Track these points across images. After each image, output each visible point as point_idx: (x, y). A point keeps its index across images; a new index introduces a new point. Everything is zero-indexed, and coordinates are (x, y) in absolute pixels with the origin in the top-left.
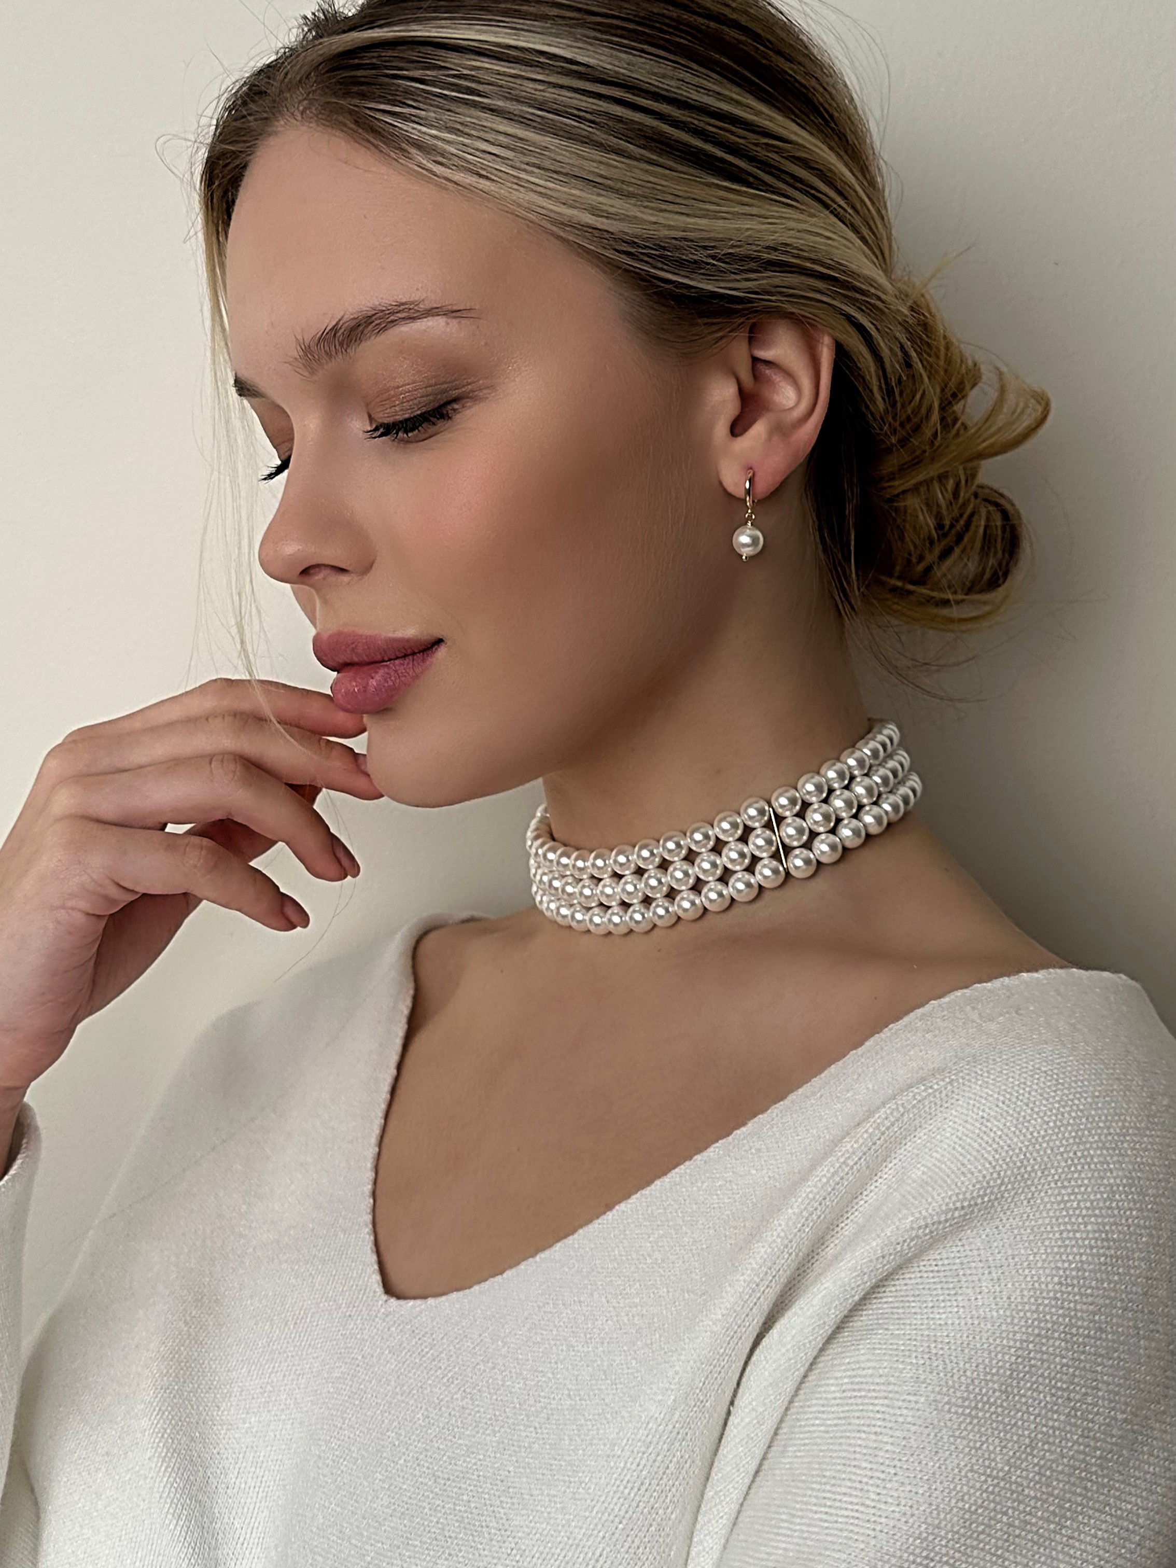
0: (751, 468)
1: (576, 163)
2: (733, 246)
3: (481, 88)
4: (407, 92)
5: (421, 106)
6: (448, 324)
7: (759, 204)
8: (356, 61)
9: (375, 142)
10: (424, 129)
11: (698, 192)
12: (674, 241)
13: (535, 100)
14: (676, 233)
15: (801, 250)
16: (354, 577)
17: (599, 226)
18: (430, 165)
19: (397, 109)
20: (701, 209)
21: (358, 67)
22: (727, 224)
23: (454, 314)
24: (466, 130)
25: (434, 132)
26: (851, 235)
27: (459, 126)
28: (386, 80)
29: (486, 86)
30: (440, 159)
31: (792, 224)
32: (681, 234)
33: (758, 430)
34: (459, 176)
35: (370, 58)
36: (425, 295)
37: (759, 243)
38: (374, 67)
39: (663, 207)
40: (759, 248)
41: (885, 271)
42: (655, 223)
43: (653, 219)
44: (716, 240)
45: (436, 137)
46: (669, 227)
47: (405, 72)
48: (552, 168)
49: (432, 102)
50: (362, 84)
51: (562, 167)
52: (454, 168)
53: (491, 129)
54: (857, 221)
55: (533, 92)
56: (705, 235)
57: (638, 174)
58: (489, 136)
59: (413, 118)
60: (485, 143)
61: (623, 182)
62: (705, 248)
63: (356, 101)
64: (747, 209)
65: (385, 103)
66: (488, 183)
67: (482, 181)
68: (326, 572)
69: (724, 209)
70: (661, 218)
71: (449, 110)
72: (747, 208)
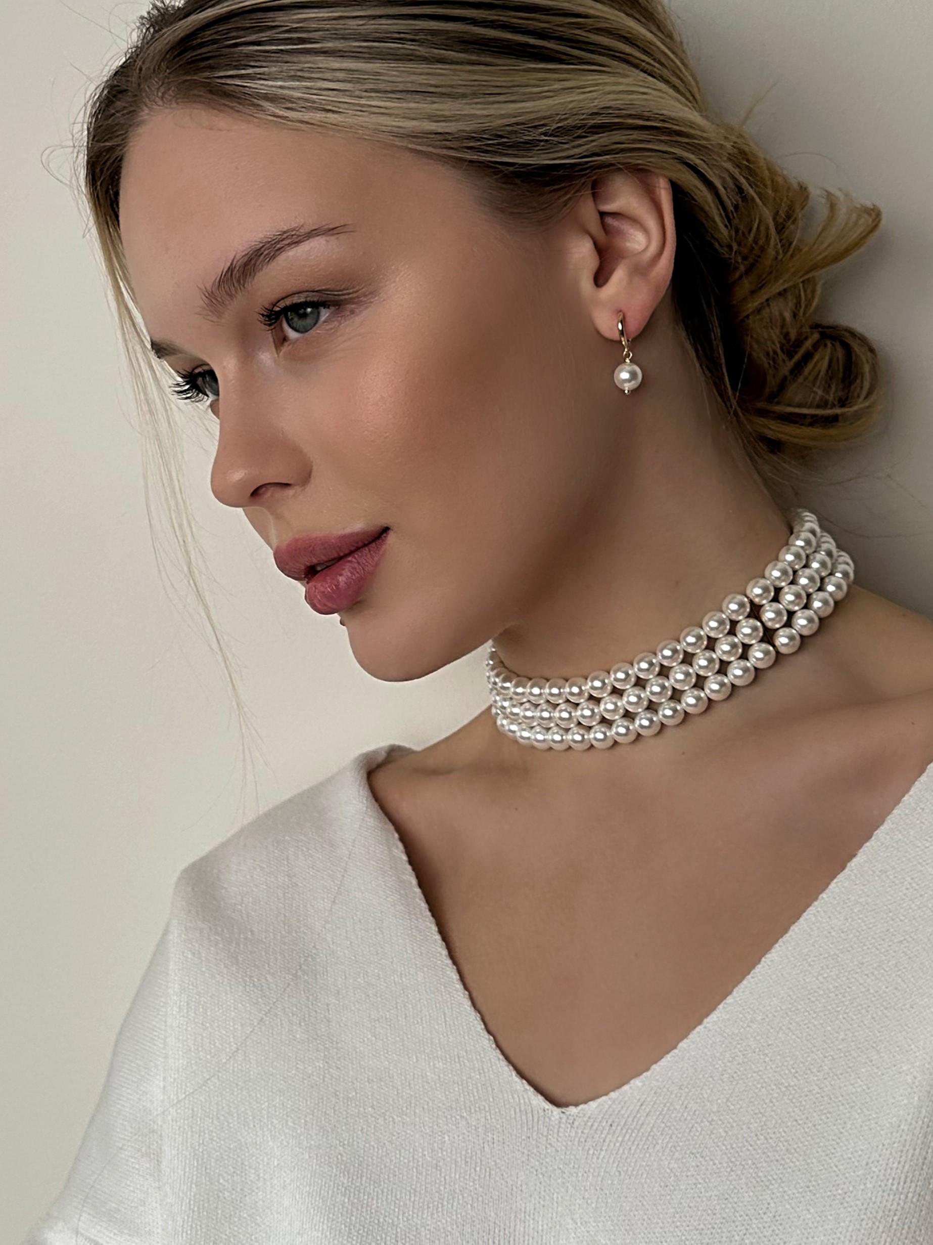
0: (621, 311)
1: (409, 79)
2: (560, 120)
3: (311, 35)
4: (248, 56)
5: (264, 64)
6: (328, 241)
7: (576, 77)
8: (199, 41)
9: (231, 104)
10: (270, 83)
11: (519, 79)
12: (508, 128)
13: (360, 34)
14: (508, 120)
15: (620, 110)
16: (298, 489)
17: (440, 130)
18: (281, 113)
19: (243, 72)
20: (525, 94)
21: (202, 45)
22: (550, 102)
23: (331, 232)
24: (306, 75)
25: (280, 83)
26: (662, 86)
27: (299, 74)
28: (227, 50)
29: (314, 33)
30: (290, 105)
31: (608, 88)
32: (513, 120)
33: (619, 276)
34: (307, 116)
35: (208, 35)
36: (303, 221)
37: (583, 112)
38: (215, 41)
39: (492, 99)
40: (584, 117)
41: (700, 111)
42: (488, 116)
43: (485, 112)
44: (544, 118)
45: (281, 87)
46: (502, 116)
47: (243, 40)
48: (388, 89)
49: (272, 59)
50: (208, 58)
51: (397, 86)
52: (303, 110)
53: (327, 69)
54: (666, 73)
55: (356, 27)
56: (533, 116)
57: (465, 76)
58: (328, 75)
59: (259, 76)
60: (325, 82)
61: (452, 86)
62: (535, 127)
63: (207, 74)
64: (567, 84)
65: (230, 70)
66: (336, 116)
67: (330, 115)
68: (272, 489)
69: (546, 88)
70: (492, 110)
71: (287, 62)
72: (565, 83)
